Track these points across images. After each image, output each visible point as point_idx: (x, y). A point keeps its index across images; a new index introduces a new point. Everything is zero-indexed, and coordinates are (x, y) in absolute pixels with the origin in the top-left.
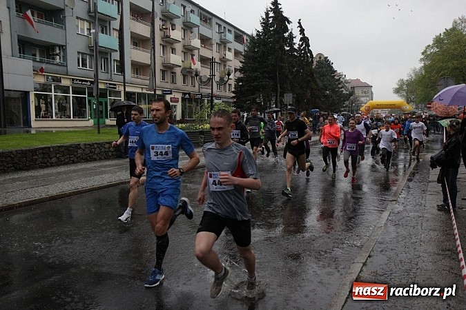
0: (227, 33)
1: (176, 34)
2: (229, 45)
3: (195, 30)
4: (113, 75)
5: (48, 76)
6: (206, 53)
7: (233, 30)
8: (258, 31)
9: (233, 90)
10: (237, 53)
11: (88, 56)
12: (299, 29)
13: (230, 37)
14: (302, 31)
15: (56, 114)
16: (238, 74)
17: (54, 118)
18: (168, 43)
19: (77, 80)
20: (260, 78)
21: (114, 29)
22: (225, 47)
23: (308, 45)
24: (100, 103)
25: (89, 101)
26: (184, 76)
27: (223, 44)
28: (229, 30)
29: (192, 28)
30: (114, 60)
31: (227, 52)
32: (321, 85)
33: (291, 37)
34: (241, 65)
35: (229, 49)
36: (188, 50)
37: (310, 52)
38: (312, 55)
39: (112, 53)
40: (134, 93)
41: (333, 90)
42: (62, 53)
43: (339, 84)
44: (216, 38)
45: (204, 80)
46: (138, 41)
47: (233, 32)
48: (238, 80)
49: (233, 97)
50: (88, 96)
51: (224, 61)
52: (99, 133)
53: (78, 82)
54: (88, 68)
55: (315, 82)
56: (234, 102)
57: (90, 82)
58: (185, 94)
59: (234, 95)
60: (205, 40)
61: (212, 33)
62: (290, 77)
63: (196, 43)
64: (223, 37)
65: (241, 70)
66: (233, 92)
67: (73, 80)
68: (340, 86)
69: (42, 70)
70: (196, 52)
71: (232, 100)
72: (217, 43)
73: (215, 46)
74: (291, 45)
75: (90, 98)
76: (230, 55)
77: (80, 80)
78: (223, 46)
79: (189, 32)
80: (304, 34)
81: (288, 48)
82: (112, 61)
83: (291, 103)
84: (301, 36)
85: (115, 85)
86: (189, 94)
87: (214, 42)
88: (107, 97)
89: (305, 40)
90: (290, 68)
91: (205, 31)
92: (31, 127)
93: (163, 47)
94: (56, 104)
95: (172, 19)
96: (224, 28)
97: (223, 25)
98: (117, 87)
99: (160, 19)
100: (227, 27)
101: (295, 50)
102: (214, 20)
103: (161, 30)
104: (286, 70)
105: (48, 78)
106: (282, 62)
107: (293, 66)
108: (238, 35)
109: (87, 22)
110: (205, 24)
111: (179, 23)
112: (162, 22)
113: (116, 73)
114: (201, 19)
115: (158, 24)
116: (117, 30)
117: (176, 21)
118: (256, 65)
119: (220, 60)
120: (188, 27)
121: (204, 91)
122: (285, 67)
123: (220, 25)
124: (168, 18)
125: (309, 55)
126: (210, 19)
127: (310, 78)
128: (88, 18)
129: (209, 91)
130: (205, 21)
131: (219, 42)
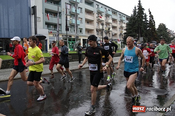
0: (123, 17)
1: (103, 18)
3: (110, 16)
4: (78, 33)
5: (54, 34)
6: (114, 25)
7: (125, 16)
9: (123, 37)
10: (127, 24)
11: (69, 27)
12: (149, 12)
13: (124, 19)
14: (150, 13)
16: (125, 32)
18: (99, 22)
19: (64, 35)
20: (132, 32)
21: (79, 18)
22: (122, 22)
23: (153, 18)
24: (73, 43)
25: (69, 42)
26: (106, 33)
27: (122, 21)
28: (124, 16)
30: (79, 28)
31: (123, 24)
32: (159, 34)
33: (146, 16)
34: (126, 28)
35: (124, 23)
36: (108, 24)
37: (154, 21)
38: (154, 23)
40: (86, 40)
41: (166, 36)
42: (60, 27)
44: (118, 19)
45: (113, 34)
46: (89, 22)
47: (126, 17)
48: (125, 33)
49: (123, 40)
50: (68, 41)
51: (122, 27)
53: (64, 36)
54: (69, 31)
55: (156, 33)
56: (123, 42)
57: (69, 36)
59: (123, 39)
60: (114, 20)
61: (117, 17)
62: (145, 31)
63: (110, 21)
64: (121, 19)
65: (126, 30)
66: (123, 38)
67: (63, 35)
68: (169, 35)
69: (51, 32)
70: (111, 24)
71: (123, 41)
72: (119, 21)
73: (118, 22)
74: (146, 19)
75: (69, 41)
76: (124, 25)
77: (65, 35)
78: (121, 22)
79: (108, 17)
80: (151, 14)
81: (144, 20)
82: (78, 29)
84: (150, 15)
85: (78, 37)
88: (75, 41)
89: (151, 16)
90: (145, 28)
91: (114, 17)
92: (47, 51)
93: (98, 23)
94: (57, 44)
95: (101, 13)
96: (122, 15)
97: (121, 14)
98: (79, 37)
99: (97, 13)
100: (123, 15)
101: (147, 21)
102: (118, 13)
103: (97, 17)
104: (143, 29)
105: (54, 35)
106: (141, 26)
107: (146, 27)
108: (128, 18)
109: (69, 16)
110: (114, 14)
111: (104, 14)
112: (97, 14)
113: (80, 32)
114: (112, 13)
115: (96, 15)
116: (80, 18)
117: (103, 14)
118: (131, 27)
119: (120, 27)
120: (107, 16)
121: (114, 38)
122: (142, 27)
123: (120, 15)
124: (99, 13)
125: (153, 22)
126: (116, 13)
127: (153, 31)
128: (69, 15)
129: (116, 38)
130: (114, 13)
131: (120, 21)
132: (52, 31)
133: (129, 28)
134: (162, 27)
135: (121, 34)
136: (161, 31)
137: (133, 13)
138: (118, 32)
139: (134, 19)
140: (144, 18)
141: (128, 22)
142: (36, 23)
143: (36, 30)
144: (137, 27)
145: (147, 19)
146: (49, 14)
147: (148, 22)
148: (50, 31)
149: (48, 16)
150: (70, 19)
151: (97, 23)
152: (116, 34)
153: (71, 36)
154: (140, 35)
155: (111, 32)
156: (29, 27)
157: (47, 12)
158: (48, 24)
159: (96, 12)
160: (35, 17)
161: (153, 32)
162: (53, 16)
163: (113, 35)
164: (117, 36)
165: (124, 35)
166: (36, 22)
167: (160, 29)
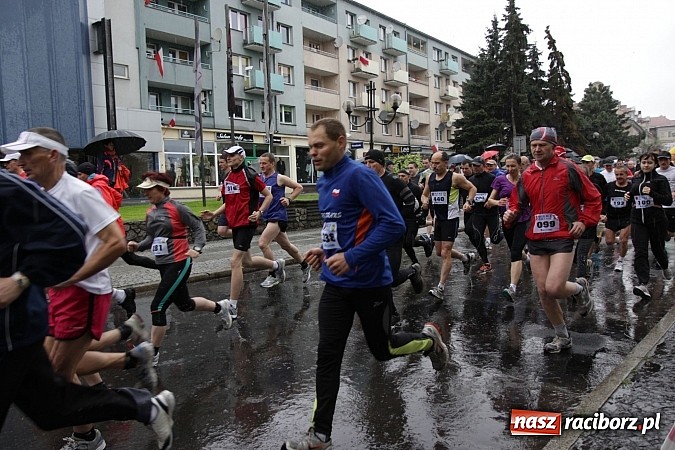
0: (450, 60)
1: (374, 66)
2: (453, 78)
3: (402, 58)
4: (279, 125)
5: (183, 131)
6: (418, 89)
7: (459, 56)
8: (482, 50)
9: (453, 138)
10: (466, 87)
11: (243, 103)
12: (548, 40)
13: (455, 66)
14: (552, 43)
15: (196, 179)
16: (459, 116)
17: (192, 185)
18: (359, 79)
19: (224, 134)
20: (484, 117)
21: (280, 64)
22: (447, 80)
23: (561, 64)
26: (386, 123)
27: (445, 76)
28: (454, 57)
29: (395, 57)
30: (281, 106)
31: (451, 87)
32: (586, 123)
33: (535, 54)
34: (460, 101)
35: (455, 83)
36: (391, 86)
37: (567, 74)
38: (569, 80)
39: (278, 97)
41: (612, 132)
42: (208, 100)
43: (624, 122)
44: (433, 69)
45: (415, 127)
46: (318, 79)
47: (460, 59)
48: (458, 123)
51: (445, 100)
52: (204, 205)
54: (244, 118)
55: (574, 119)
57: (243, 135)
58: (384, 147)
59: (452, 145)
60: (416, 73)
61: (428, 61)
62: (533, 113)
63: (402, 75)
64: (444, 67)
65: (461, 108)
66: (451, 141)
67: (218, 134)
68: (624, 125)
69: (173, 123)
70: (403, 89)
72: (435, 76)
73: (432, 81)
74: (535, 65)
76: (455, 92)
77: (228, 134)
78: (444, 79)
79: (392, 61)
80: (555, 48)
81: (531, 71)
82: (278, 107)
83: (524, 151)
84: (551, 51)
85: (280, 138)
86: (391, 147)
87: (431, 74)
89: (557, 57)
90: (534, 100)
91: (417, 60)
93: (354, 84)
94: (196, 167)
95: (365, 46)
96: (446, 53)
97: (444, 49)
98: (282, 141)
99: (348, 47)
100: (451, 53)
101: (542, 73)
102: (430, 45)
103: (349, 61)
104: (525, 103)
105: (182, 133)
106: (519, 92)
107: (538, 97)
108: (468, 63)
109: (243, 57)
110: (416, 50)
111: (376, 51)
112: (351, 51)
113: (284, 122)
114: (409, 43)
115: (345, 54)
116: (285, 66)
117: (371, 48)
118: (480, 98)
119: (441, 98)
120: (390, 55)
121: (417, 142)
122: (523, 98)
123: (439, 51)
124: (359, 44)
125: (564, 78)
126: (424, 43)
127: (565, 114)
128: (243, 52)
129: (424, 142)
130: (417, 46)
131: (438, 74)
132: (174, 117)
133: (474, 102)
134: (599, 96)
135: (442, 126)
136: (593, 112)
137: (485, 46)
138: (431, 117)
139: (492, 66)
140: (530, 63)
141: (468, 77)
142: (110, 89)
143: (112, 113)
144: (503, 96)
145: (541, 68)
146: (161, 52)
147: (546, 79)
148: (168, 118)
149: (157, 58)
150: (247, 68)
151: (352, 84)
152: (423, 127)
153: (251, 137)
154: (514, 130)
155: (404, 120)
156: (84, 104)
157: (156, 42)
158: (160, 93)
159: (346, 42)
160: (109, 66)
161: (564, 118)
162: (178, 59)
163: (412, 131)
164: (429, 134)
165: (454, 129)
166: (110, 83)
167: (590, 106)
